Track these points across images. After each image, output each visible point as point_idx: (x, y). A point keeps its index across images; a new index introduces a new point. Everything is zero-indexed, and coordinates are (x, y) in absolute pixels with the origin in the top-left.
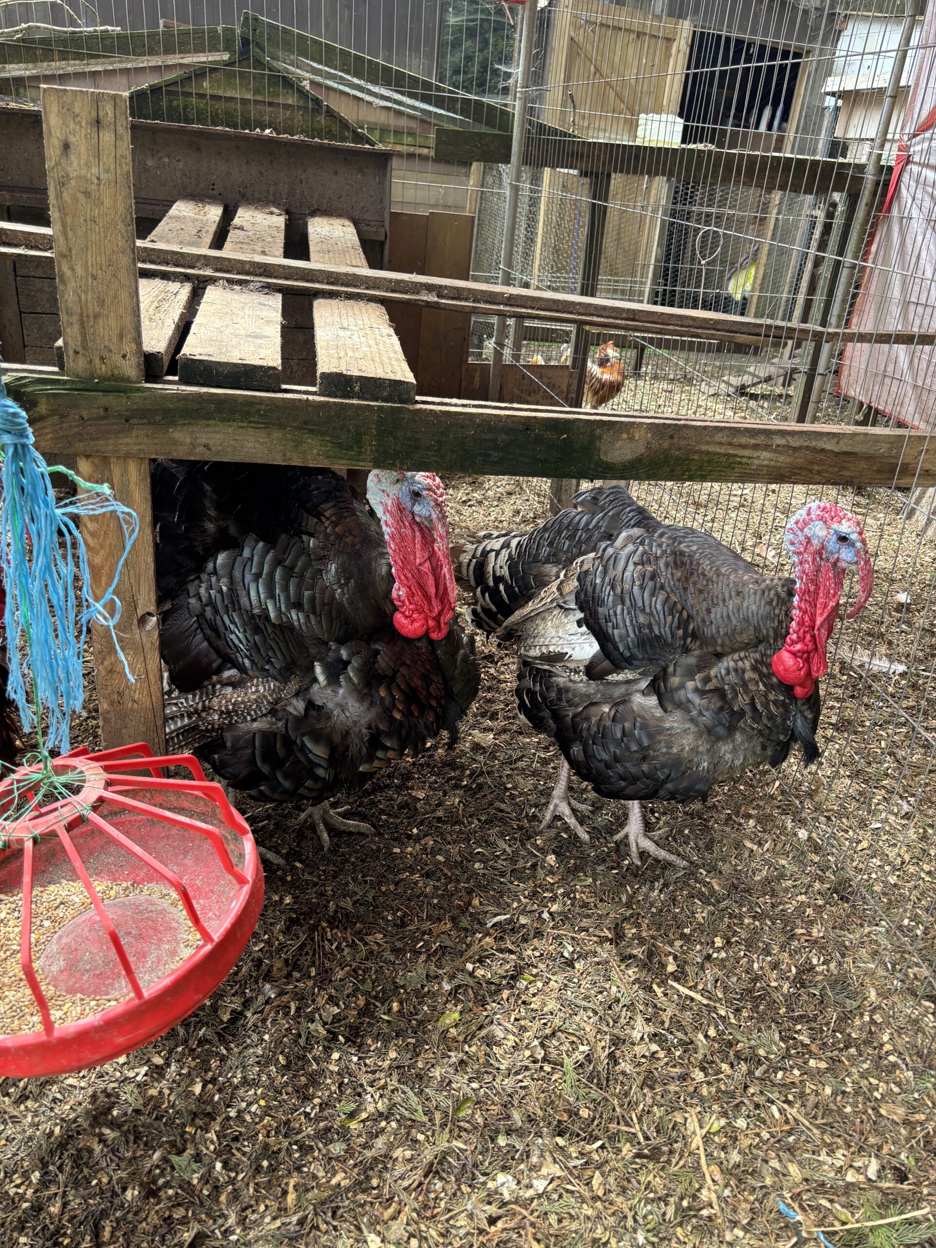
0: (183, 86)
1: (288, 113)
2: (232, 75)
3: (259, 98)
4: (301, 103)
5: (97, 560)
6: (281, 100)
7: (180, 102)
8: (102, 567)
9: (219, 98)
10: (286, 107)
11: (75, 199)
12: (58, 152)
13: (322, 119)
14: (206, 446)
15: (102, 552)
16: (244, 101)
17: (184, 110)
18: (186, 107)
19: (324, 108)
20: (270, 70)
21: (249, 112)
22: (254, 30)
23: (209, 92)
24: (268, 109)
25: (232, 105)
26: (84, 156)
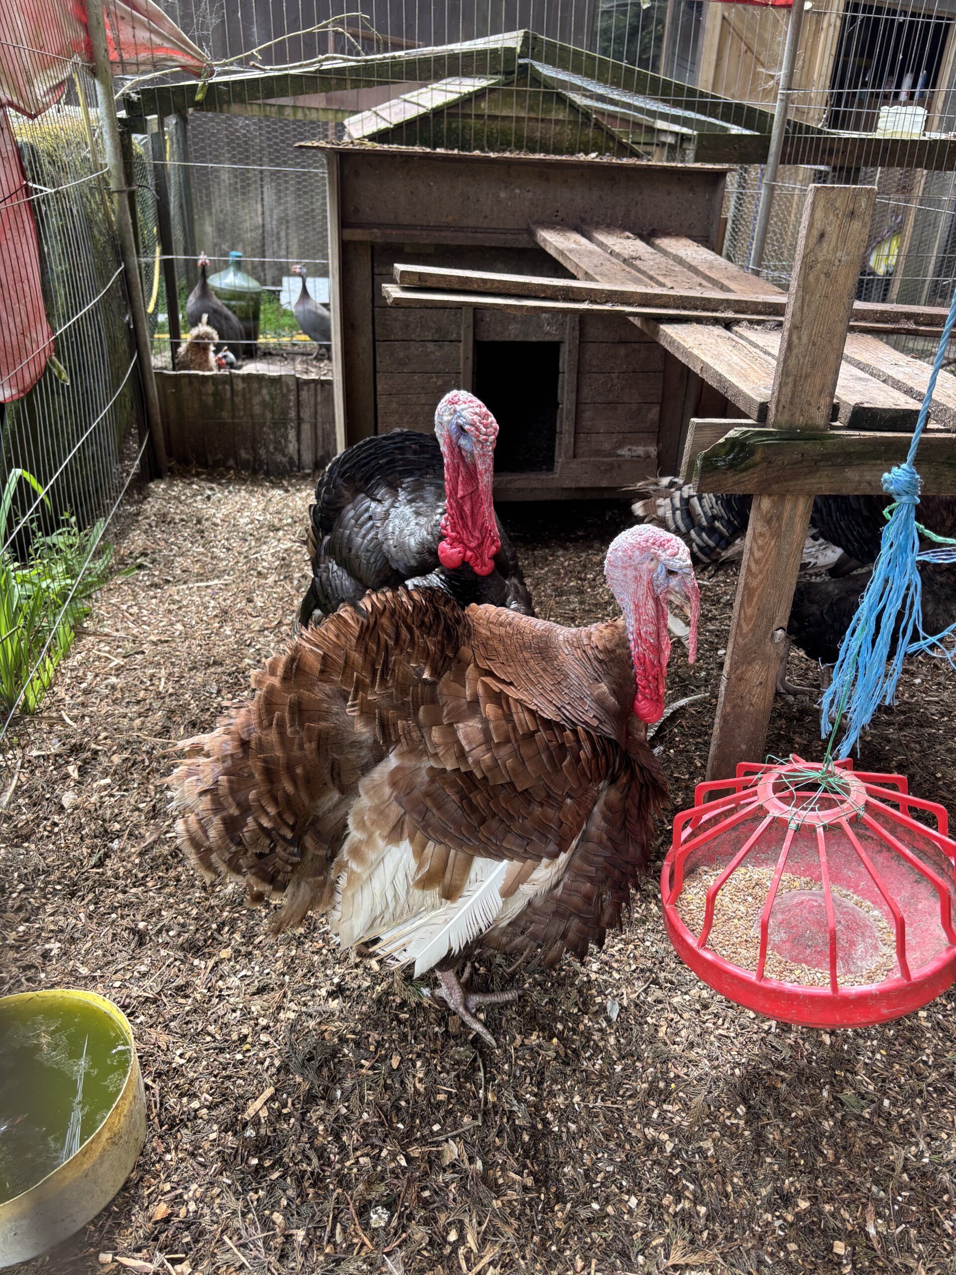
0: (463, 108)
1: (558, 128)
2: (510, 94)
3: (533, 115)
4: (572, 118)
5: (754, 583)
6: (553, 116)
7: (459, 123)
8: (756, 589)
9: (497, 117)
10: (557, 122)
11: (817, 279)
12: (815, 241)
13: (590, 132)
14: (869, 483)
15: (760, 577)
16: (519, 119)
17: (463, 131)
18: (464, 127)
19: (593, 121)
20: (545, 87)
21: (522, 130)
22: (533, 49)
23: (487, 112)
24: (540, 125)
25: (506, 124)
26: (833, 243)
